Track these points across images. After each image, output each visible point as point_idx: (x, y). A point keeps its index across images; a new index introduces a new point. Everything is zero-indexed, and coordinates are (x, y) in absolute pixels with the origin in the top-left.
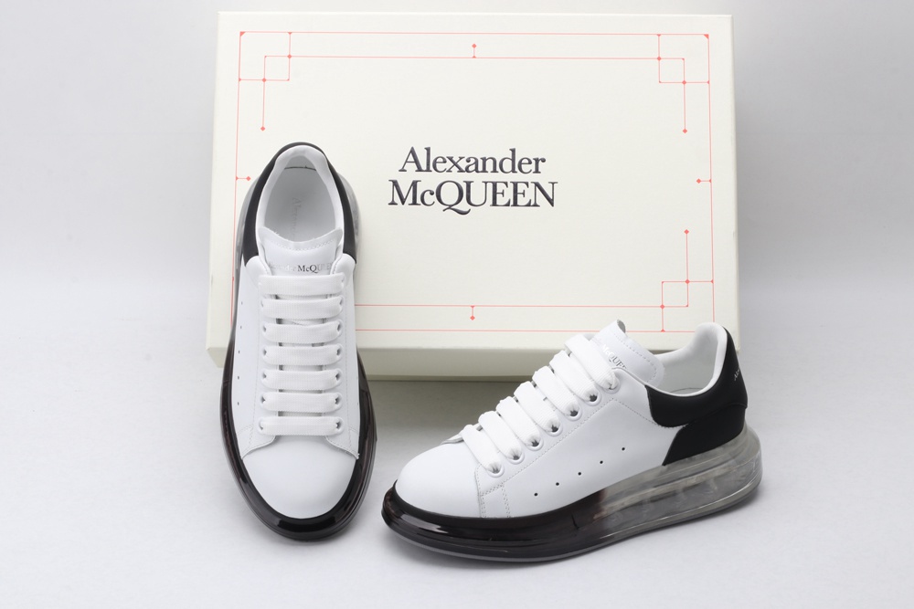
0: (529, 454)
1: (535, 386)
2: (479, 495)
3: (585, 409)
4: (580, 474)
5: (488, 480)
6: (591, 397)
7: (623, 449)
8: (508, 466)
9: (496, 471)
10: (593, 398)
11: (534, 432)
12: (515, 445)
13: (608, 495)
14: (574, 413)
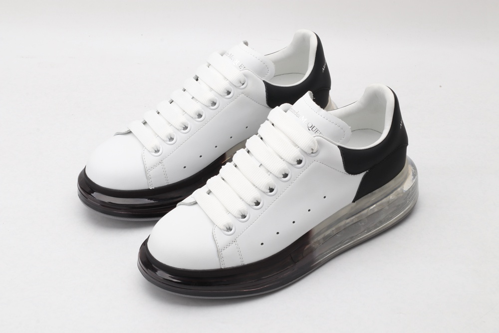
0: (252, 213)
1: (248, 152)
2: (219, 252)
3: (293, 172)
4: (294, 222)
5: (223, 238)
6: (297, 161)
7: (325, 197)
8: (238, 225)
9: (230, 229)
10: (300, 162)
11: (256, 194)
12: (241, 207)
13: (315, 233)
14: (285, 176)
